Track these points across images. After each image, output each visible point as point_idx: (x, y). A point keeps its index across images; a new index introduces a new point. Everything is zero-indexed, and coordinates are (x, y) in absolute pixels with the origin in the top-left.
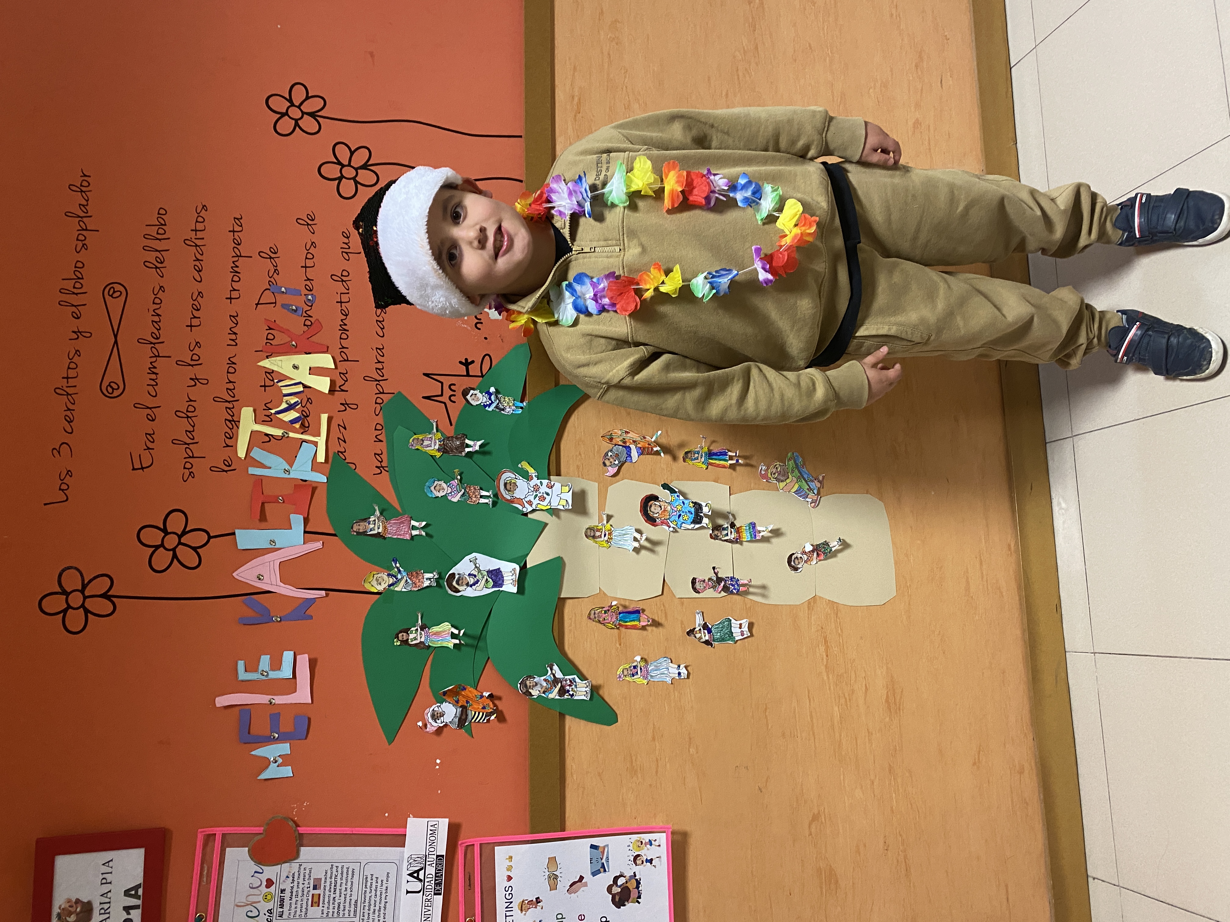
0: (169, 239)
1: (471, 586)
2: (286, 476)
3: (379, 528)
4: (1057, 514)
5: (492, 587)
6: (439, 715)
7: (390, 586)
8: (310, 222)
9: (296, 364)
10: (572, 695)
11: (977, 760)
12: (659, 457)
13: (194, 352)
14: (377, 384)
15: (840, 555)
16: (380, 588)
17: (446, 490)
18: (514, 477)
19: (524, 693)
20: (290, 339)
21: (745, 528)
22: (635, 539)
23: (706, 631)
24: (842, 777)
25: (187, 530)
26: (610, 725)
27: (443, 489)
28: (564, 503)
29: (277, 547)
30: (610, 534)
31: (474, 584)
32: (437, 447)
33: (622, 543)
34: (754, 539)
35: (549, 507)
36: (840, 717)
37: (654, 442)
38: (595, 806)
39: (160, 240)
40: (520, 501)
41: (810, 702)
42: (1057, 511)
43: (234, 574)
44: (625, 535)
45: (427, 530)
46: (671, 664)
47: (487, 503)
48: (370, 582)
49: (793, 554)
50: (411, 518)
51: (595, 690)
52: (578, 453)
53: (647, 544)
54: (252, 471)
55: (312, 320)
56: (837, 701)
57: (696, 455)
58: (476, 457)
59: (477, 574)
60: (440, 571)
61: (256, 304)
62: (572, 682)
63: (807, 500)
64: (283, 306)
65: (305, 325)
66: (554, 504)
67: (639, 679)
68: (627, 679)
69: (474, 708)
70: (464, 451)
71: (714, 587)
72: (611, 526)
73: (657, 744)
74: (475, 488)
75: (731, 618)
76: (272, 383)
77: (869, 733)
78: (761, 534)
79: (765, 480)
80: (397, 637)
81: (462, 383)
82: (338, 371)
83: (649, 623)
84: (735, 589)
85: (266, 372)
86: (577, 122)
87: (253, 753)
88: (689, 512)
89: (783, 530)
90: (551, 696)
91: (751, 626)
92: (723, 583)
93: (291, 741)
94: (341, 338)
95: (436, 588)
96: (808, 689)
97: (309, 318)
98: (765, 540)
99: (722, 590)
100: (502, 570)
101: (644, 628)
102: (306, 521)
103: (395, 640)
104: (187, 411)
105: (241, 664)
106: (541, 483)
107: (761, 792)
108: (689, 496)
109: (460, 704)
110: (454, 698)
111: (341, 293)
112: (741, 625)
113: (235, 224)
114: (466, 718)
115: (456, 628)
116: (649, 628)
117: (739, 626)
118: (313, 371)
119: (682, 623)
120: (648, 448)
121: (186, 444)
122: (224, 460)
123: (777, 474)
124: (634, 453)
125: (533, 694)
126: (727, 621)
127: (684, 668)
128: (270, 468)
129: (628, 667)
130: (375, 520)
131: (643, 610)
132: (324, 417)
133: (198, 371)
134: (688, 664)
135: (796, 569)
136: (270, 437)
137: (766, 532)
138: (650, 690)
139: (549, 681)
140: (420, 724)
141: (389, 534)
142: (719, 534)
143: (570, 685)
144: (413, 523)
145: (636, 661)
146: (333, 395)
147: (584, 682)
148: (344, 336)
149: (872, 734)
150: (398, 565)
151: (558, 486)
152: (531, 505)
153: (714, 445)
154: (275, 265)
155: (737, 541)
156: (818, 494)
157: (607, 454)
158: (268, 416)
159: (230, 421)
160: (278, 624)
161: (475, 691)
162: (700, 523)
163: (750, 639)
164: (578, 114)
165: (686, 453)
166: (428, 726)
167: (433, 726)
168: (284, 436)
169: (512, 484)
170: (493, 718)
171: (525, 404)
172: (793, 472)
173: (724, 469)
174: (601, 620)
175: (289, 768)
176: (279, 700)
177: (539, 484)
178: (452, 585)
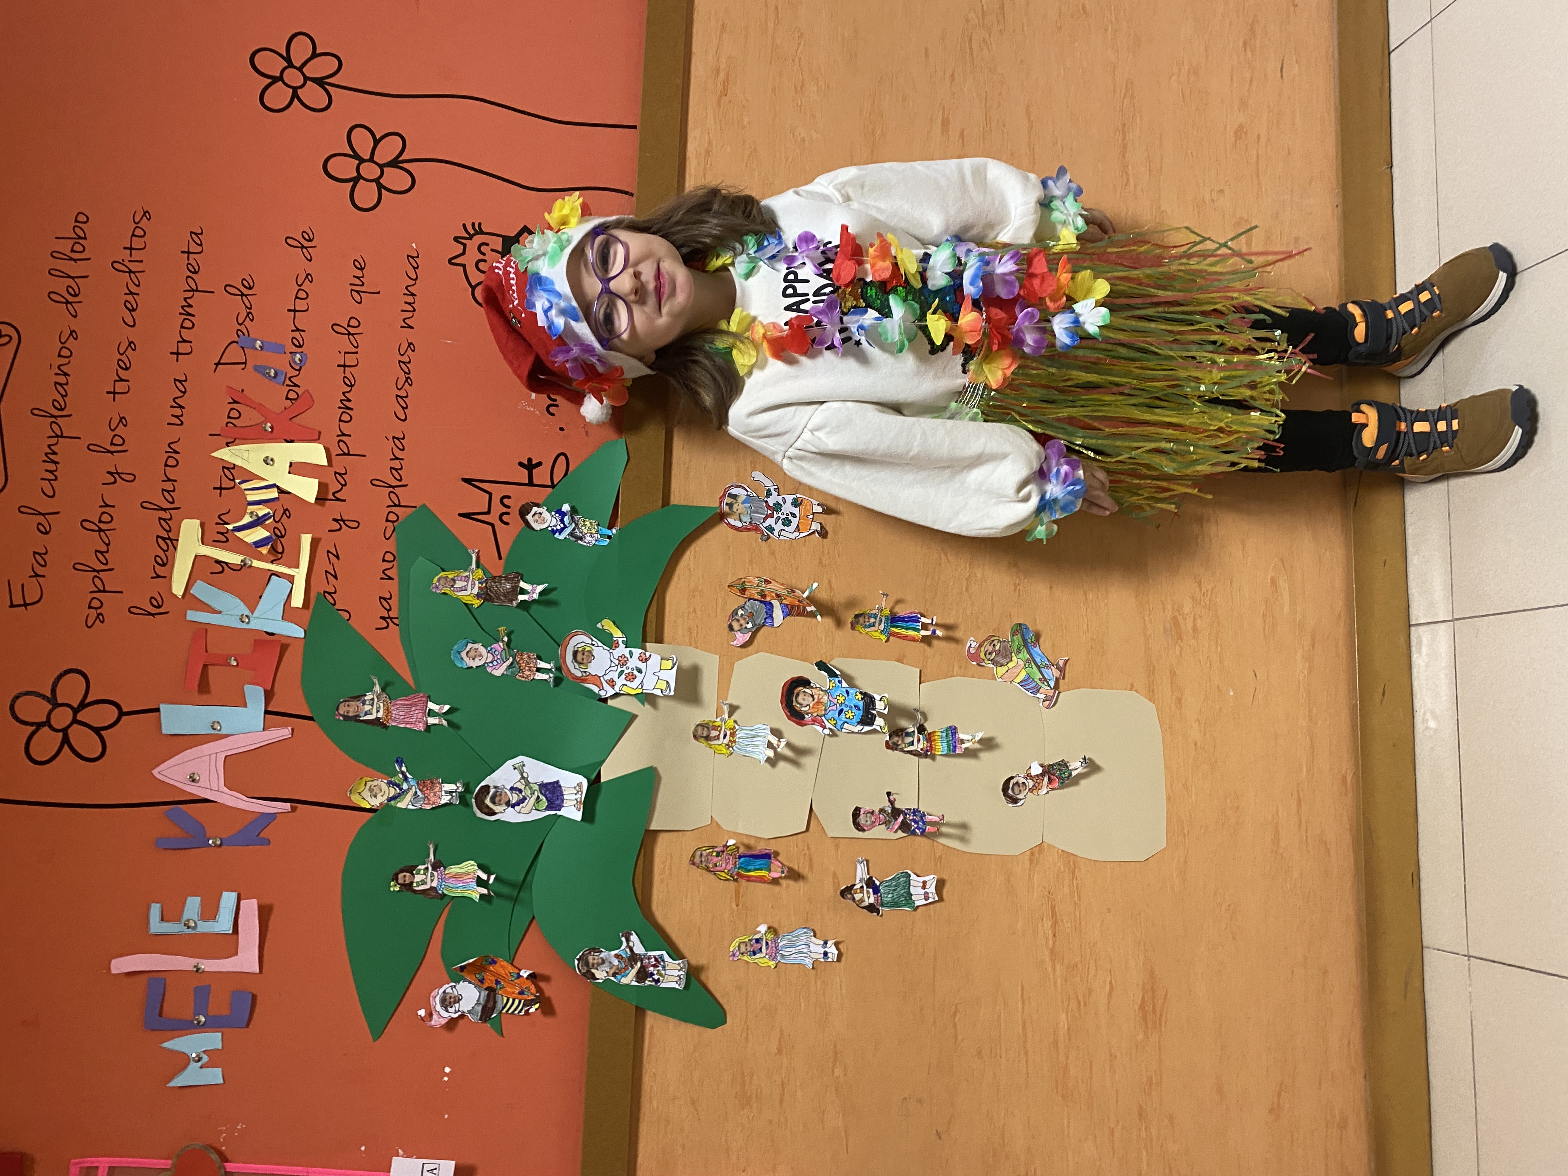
0: (89, 259)
1: (513, 806)
2: (244, 626)
3: (378, 711)
4: (1421, 736)
5: (547, 808)
6: (452, 1000)
7: (390, 799)
8: (306, 244)
9: (271, 456)
10: (658, 981)
11: (1275, 1106)
12: (814, 620)
13: (114, 433)
14: (391, 492)
15: (1083, 782)
16: (375, 802)
17: (485, 657)
18: (590, 642)
19: (584, 974)
20: (264, 419)
21: (940, 734)
22: (770, 745)
23: (871, 890)
24: (1066, 1121)
25: (88, 701)
26: (714, 1027)
27: (481, 655)
28: (664, 687)
29: (223, 732)
30: (733, 735)
31: (518, 803)
32: (476, 591)
33: (750, 749)
34: (952, 752)
35: (640, 691)
36: (1069, 1029)
37: (808, 598)
38: (683, 1149)
39: (75, 260)
40: (597, 680)
41: (1023, 1003)
42: (1421, 730)
43: (155, 772)
44: (754, 737)
45: (452, 717)
46: (813, 939)
47: (546, 680)
48: (359, 793)
49: (1012, 778)
50: (429, 698)
51: (693, 974)
52: (691, 609)
53: (788, 753)
54: (193, 615)
55: (300, 391)
56: (1065, 1004)
57: (872, 620)
58: (534, 608)
59: (523, 789)
60: (466, 781)
61: (215, 364)
62: (659, 960)
63: (1038, 695)
64: (256, 368)
65: (287, 398)
66: (648, 687)
67: (763, 959)
68: (745, 958)
69: (506, 992)
70: (517, 599)
71: (887, 823)
72: (735, 722)
73: (785, 1060)
74: (529, 656)
75: (909, 872)
76: (232, 484)
77: (1111, 1055)
78: (964, 746)
79: (975, 663)
80: (395, 878)
81: (520, 496)
82: (332, 470)
83: (783, 875)
84: (919, 829)
85: (223, 467)
86: (721, 109)
87: (165, 1045)
88: (855, 706)
89: (999, 740)
90: (625, 981)
91: (940, 885)
92: (901, 818)
93: (223, 1029)
94: (340, 420)
95: (461, 807)
96: (1022, 986)
97: (295, 389)
98: (970, 754)
99: (900, 828)
100: (562, 783)
101: (775, 881)
102: (269, 696)
103: (392, 883)
104: (100, 521)
105: (155, 910)
106: (631, 653)
107: (940, 1138)
108: (858, 683)
109: (486, 985)
110: (478, 976)
111: (346, 353)
112: (924, 883)
113: (191, 241)
114: (494, 1007)
115: (485, 871)
116: (784, 882)
117: (921, 885)
118: (295, 468)
119: (835, 875)
120: (799, 606)
121: (94, 570)
122: (152, 598)
123: (994, 654)
124: (778, 614)
125: (597, 976)
126: (904, 877)
127: (833, 946)
128: (220, 612)
129: (747, 940)
130: (373, 699)
131: (777, 854)
132: (306, 540)
133: (121, 462)
134: (839, 940)
135: (1015, 801)
136: (224, 565)
137: (971, 743)
138: (779, 977)
139: (622, 958)
140: (422, 1013)
141: (393, 720)
142: (900, 742)
143: (655, 966)
144: (431, 706)
145: (760, 932)
146: (323, 505)
147: (677, 962)
148: (346, 417)
149: (1116, 1057)
150: (404, 769)
151: (655, 659)
152: (613, 687)
153: (899, 606)
154: (249, 306)
155: (927, 754)
156: (1056, 687)
157: (735, 612)
158: (222, 534)
159: (164, 539)
160: (219, 849)
161: (510, 969)
162: (872, 724)
163: (938, 904)
164: (725, 99)
165: (857, 616)
166: (435, 1017)
167: (442, 1017)
168: (245, 564)
169: (586, 654)
170: (532, 1010)
171: (614, 531)
172: (1019, 651)
173: (912, 643)
174: (711, 865)
175: (219, 1071)
176: (209, 965)
177: (628, 656)
178: (484, 803)
